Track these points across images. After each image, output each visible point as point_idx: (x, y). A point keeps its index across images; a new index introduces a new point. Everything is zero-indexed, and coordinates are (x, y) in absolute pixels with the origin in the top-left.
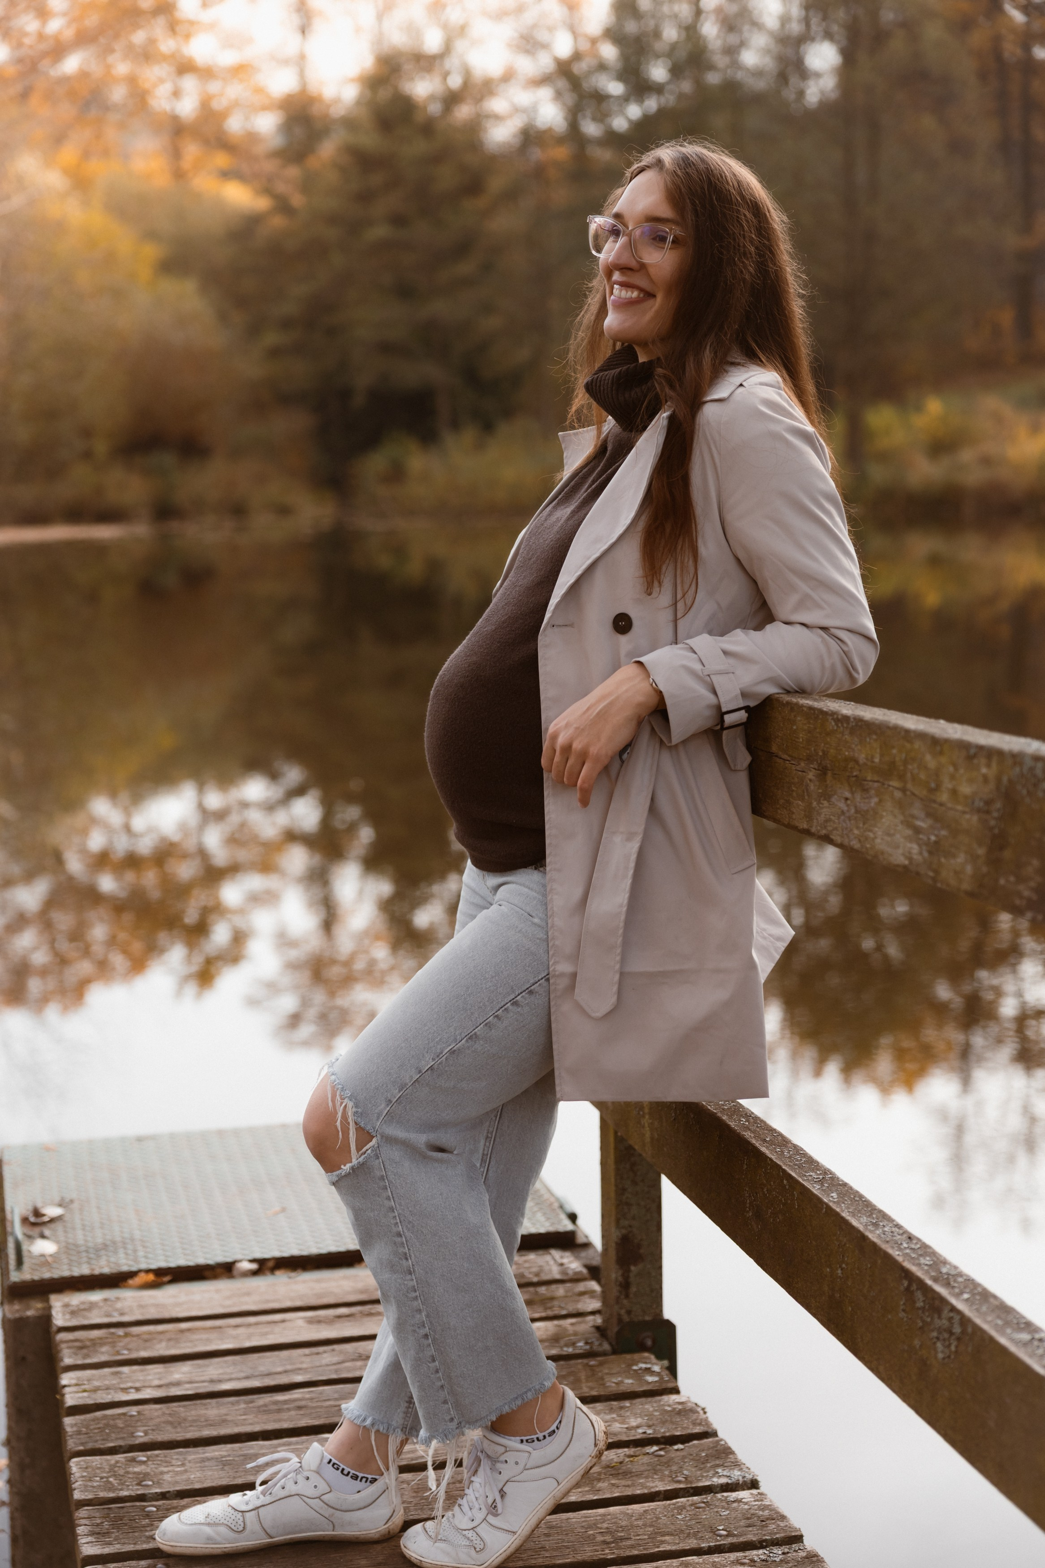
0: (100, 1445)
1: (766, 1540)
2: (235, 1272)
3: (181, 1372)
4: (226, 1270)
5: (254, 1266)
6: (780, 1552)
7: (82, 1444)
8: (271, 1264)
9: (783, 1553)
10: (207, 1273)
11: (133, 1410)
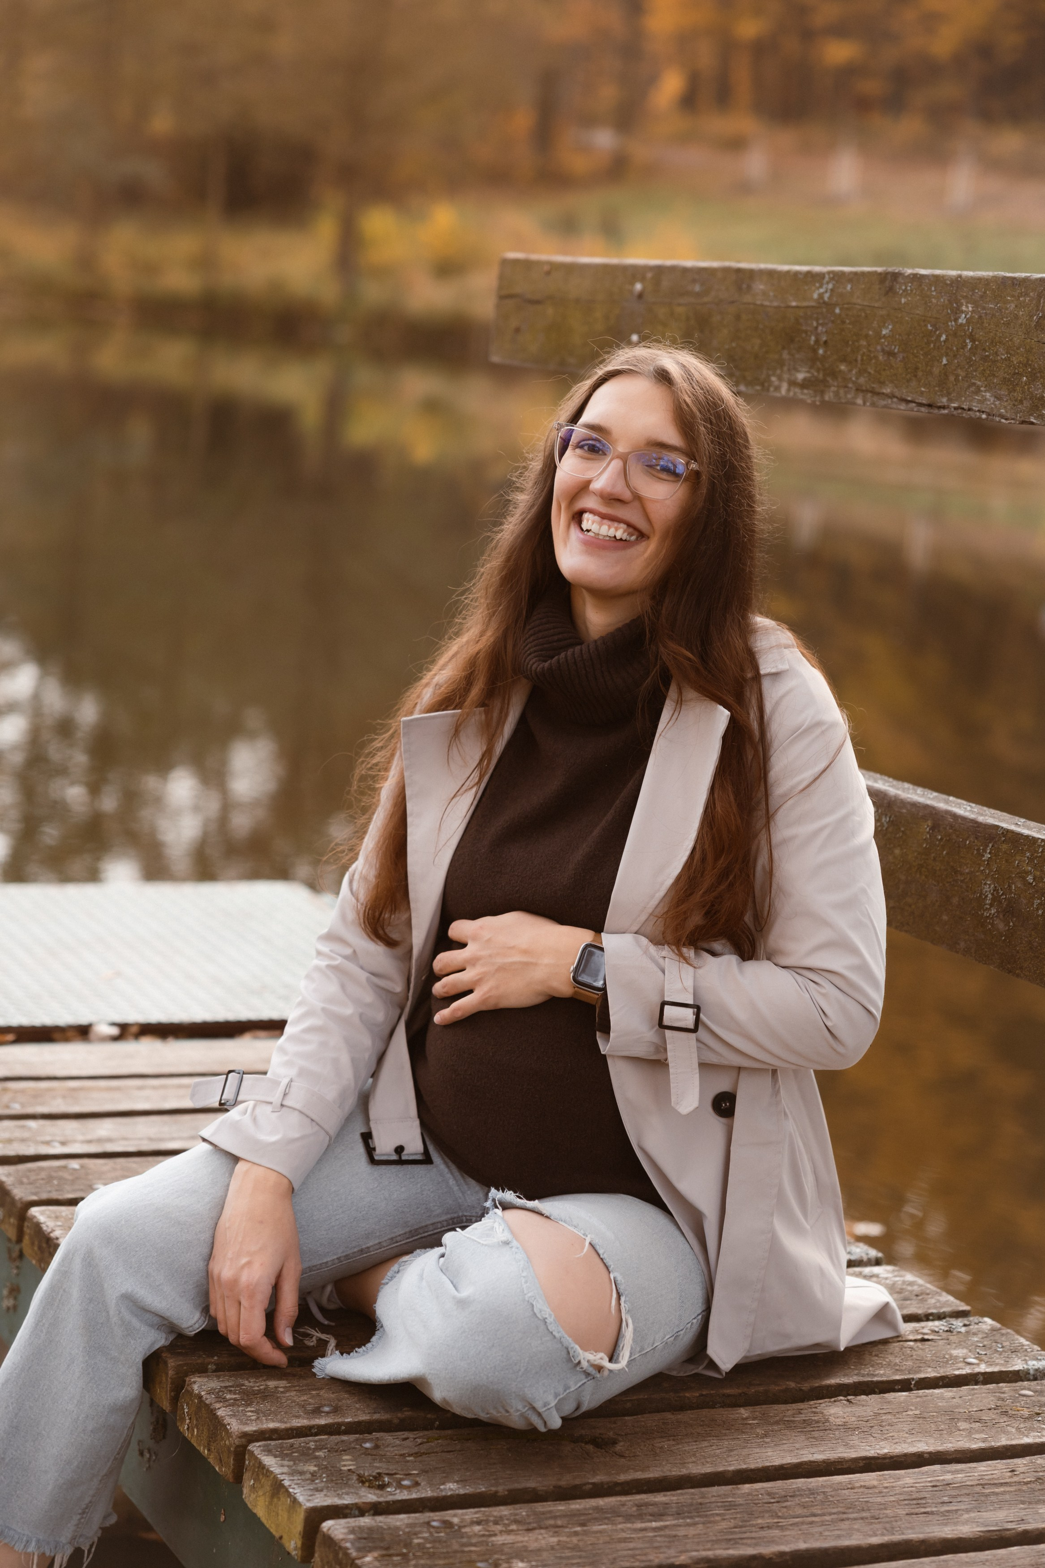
0: (55, 1195)
1: (932, 1314)
2: (92, 1036)
3: (104, 1128)
4: (83, 1032)
5: (115, 1031)
6: (961, 1324)
7: (35, 1194)
8: (134, 1030)
9: (965, 1325)
10: (56, 1035)
11: (74, 1164)
